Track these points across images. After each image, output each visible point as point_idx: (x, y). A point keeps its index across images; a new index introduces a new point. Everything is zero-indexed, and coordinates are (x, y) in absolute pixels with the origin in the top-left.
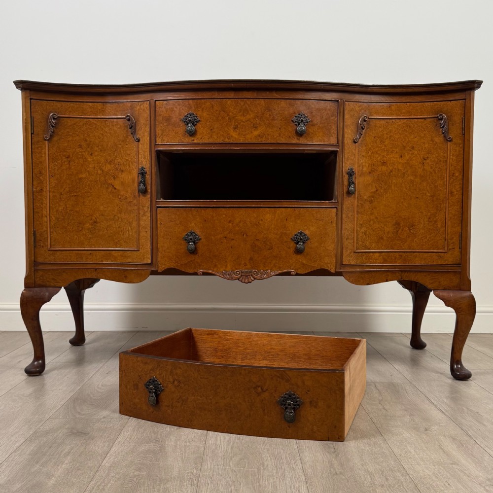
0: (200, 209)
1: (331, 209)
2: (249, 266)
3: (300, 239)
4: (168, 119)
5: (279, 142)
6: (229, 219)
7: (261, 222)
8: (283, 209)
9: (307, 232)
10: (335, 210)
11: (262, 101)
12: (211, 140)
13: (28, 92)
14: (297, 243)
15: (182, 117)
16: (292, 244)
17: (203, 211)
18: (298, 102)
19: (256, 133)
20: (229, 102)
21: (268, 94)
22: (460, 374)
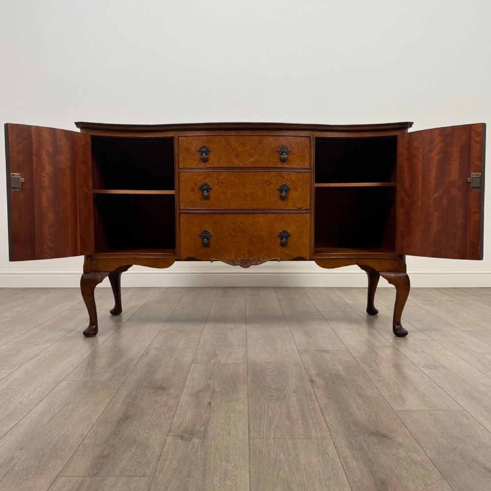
0: (211, 214)
1: (306, 214)
2: (247, 255)
3: (284, 236)
4: (188, 150)
5: (268, 166)
6: (233, 222)
7: (255, 224)
8: (271, 215)
9: (289, 231)
10: (309, 214)
11: (256, 137)
12: (219, 165)
13: (86, 130)
14: (282, 239)
15: (198, 149)
16: (278, 240)
17: (214, 216)
18: (282, 138)
19: (252, 160)
20: (232, 138)
21: (259, 133)
22: (399, 333)
